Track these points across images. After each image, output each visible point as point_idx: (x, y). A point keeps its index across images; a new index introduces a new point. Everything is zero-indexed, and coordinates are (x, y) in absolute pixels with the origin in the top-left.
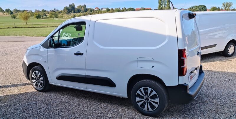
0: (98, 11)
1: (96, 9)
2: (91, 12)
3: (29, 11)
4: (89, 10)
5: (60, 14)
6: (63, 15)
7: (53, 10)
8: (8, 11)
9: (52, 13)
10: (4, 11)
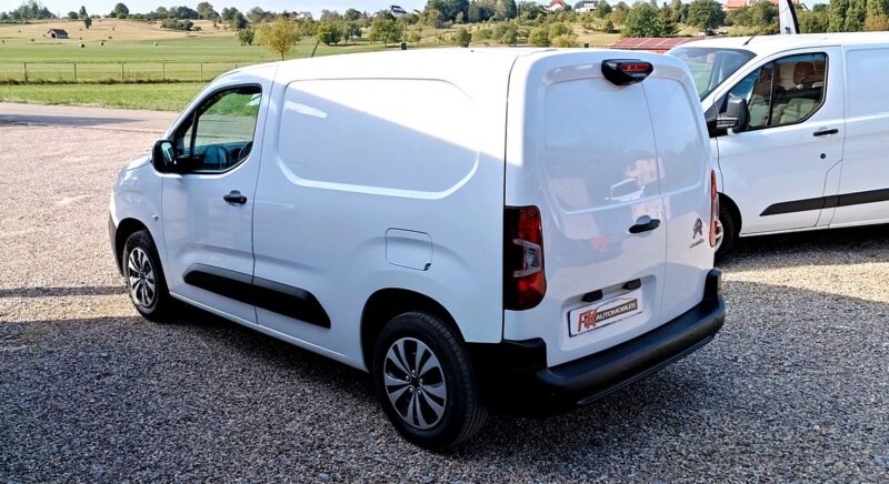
0: (560, 16)
1: (552, 4)
2: (533, 18)
3: (302, 16)
4: (524, 9)
5: (412, 27)
6: (421, 30)
7: (385, 12)
8: (231, 14)
9: (381, 24)
10: (217, 14)
